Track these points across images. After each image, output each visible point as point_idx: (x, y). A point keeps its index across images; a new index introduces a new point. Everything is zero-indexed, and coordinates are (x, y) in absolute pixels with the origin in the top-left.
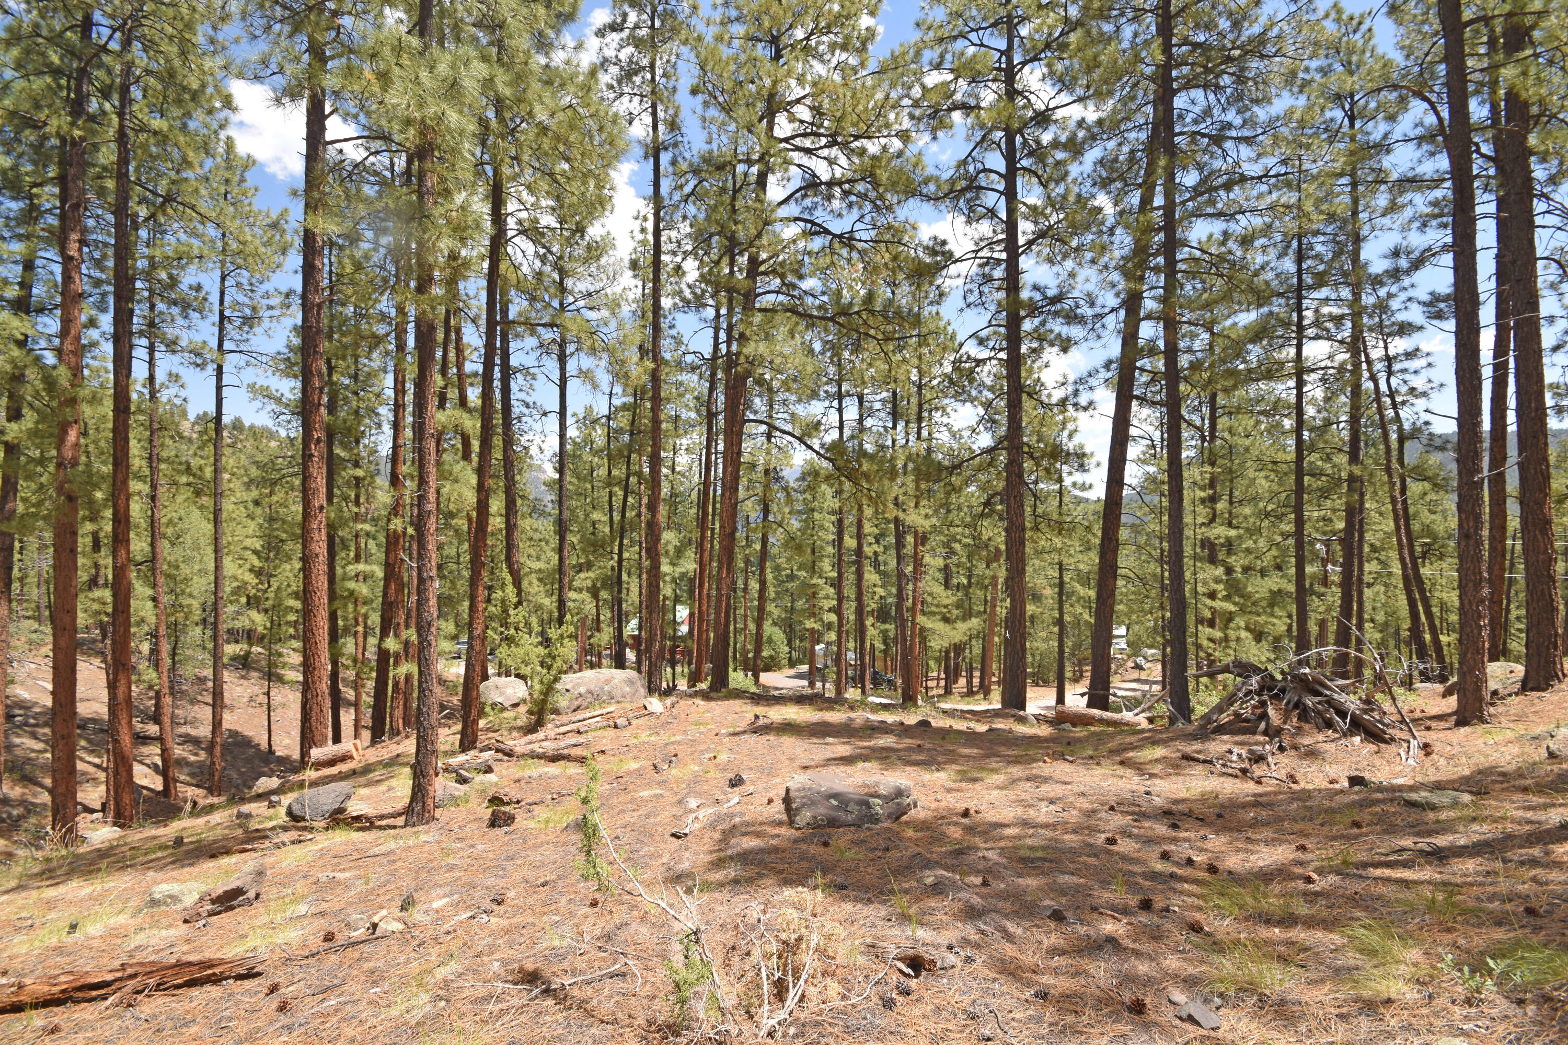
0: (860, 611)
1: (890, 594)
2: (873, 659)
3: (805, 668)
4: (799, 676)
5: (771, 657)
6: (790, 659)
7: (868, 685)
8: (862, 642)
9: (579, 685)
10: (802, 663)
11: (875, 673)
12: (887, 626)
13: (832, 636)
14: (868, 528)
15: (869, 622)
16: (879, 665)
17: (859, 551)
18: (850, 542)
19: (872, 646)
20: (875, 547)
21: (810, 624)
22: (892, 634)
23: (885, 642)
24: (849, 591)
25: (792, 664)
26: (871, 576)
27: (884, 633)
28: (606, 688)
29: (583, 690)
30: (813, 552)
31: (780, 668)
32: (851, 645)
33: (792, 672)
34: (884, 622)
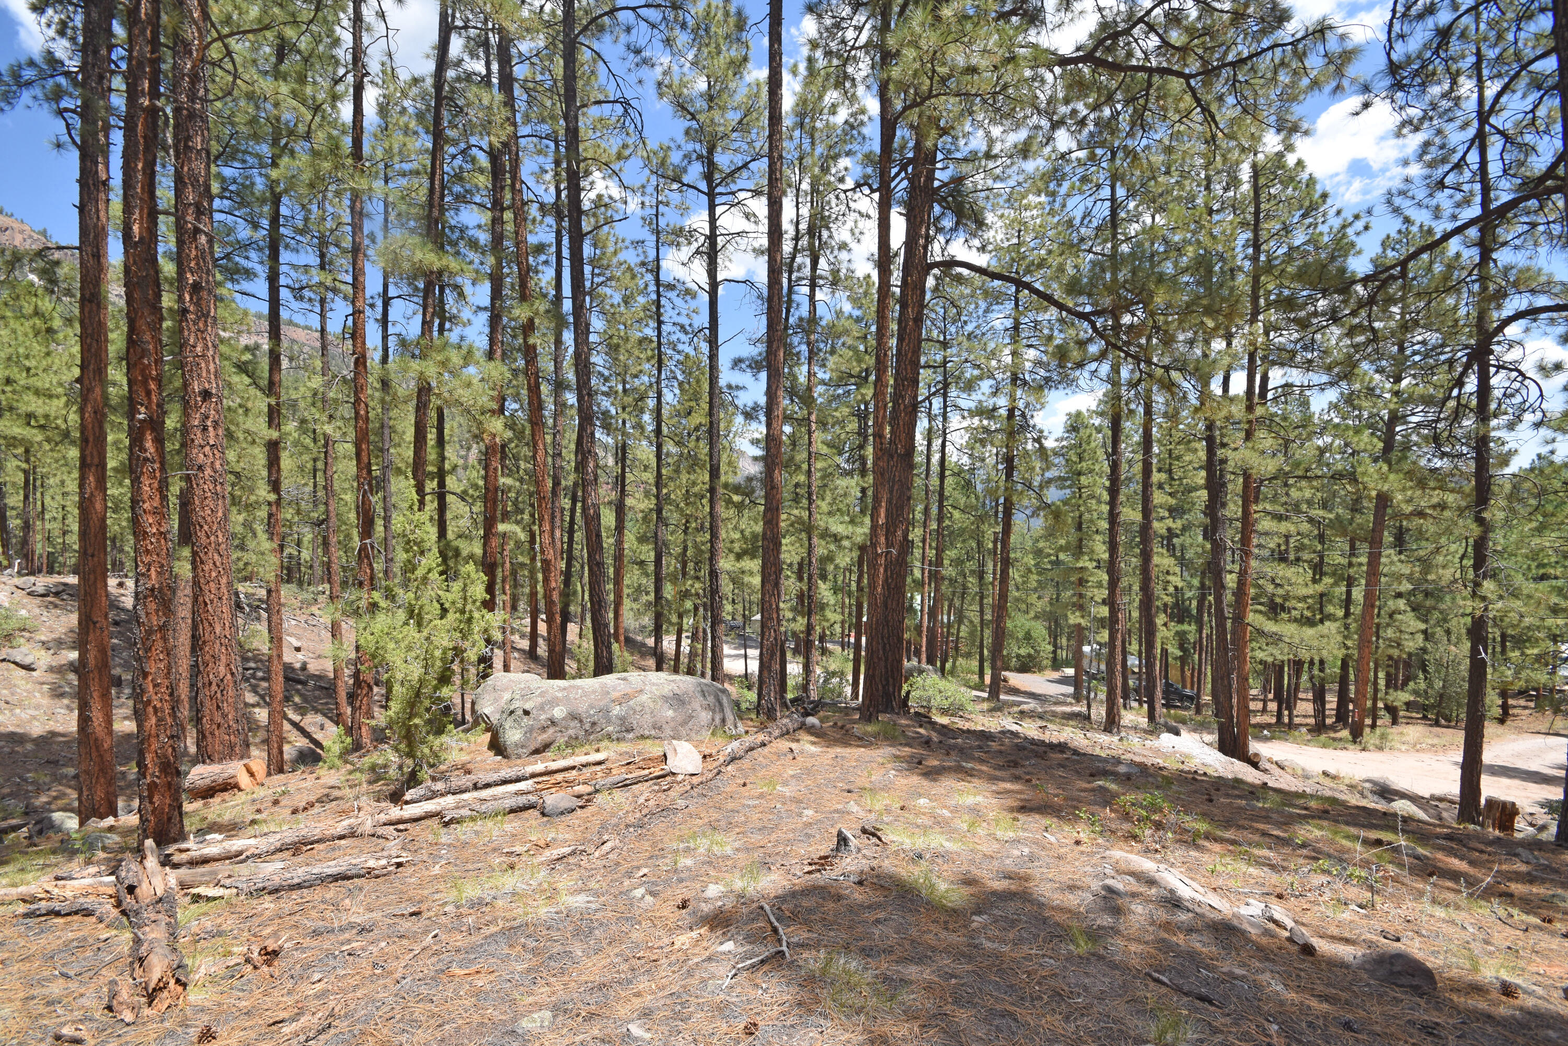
0: (1147, 605)
1: (1190, 587)
2: (1166, 666)
3: (1070, 672)
4: (1064, 681)
5: (1029, 655)
6: (1055, 659)
7: (1159, 701)
8: (1150, 645)
9: (554, 702)
10: (1068, 665)
11: (1168, 685)
12: (1185, 627)
13: (1105, 636)
14: (1159, 498)
15: (1160, 619)
16: (1174, 675)
17: (1145, 528)
18: (1131, 514)
19: (1165, 652)
20: (1169, 522)
21: (1074, 619)
22: (1192, 638)
23: (1181, 647)
24: (1131, 581)
25: (1056, 665)
26: (1162, 560)
27: (1181, 637)
28: (616, 710)
29: (559, 713)
30: (1079, 527)
31: (1041, 669)
32: (1134, 647)
33: (1056, 675)
34: (1181, 621)
